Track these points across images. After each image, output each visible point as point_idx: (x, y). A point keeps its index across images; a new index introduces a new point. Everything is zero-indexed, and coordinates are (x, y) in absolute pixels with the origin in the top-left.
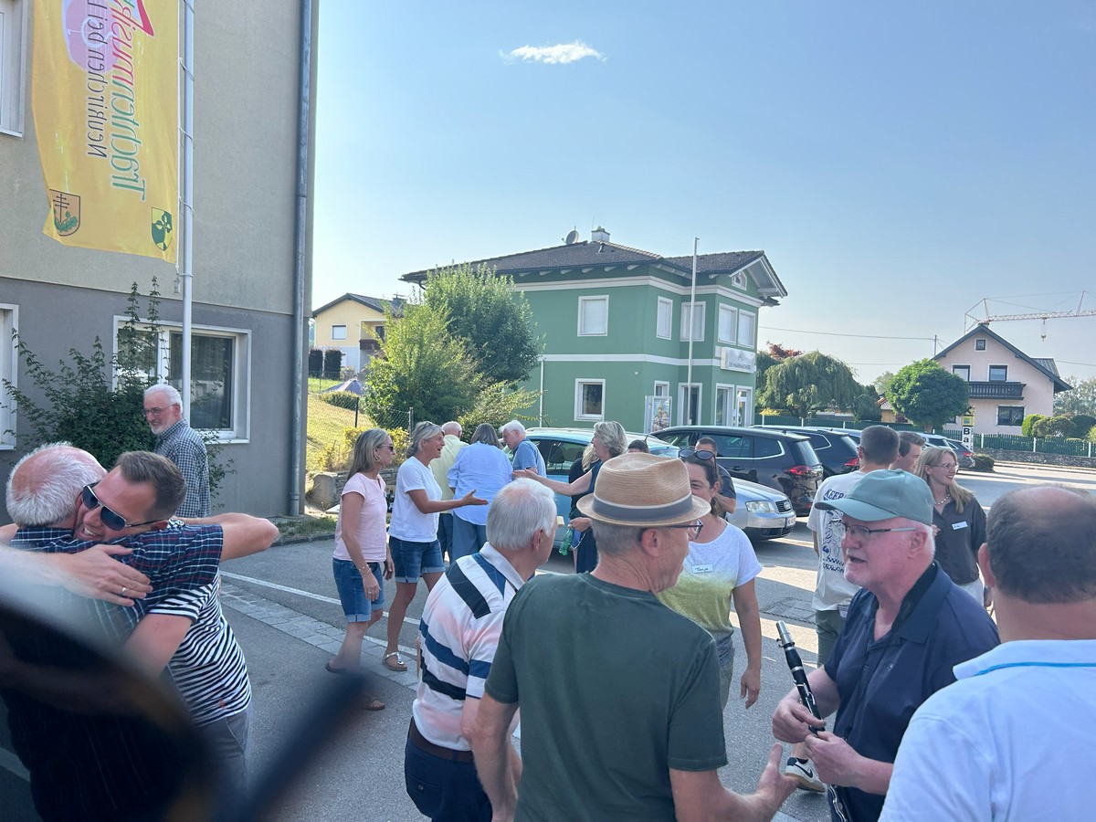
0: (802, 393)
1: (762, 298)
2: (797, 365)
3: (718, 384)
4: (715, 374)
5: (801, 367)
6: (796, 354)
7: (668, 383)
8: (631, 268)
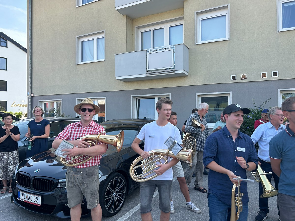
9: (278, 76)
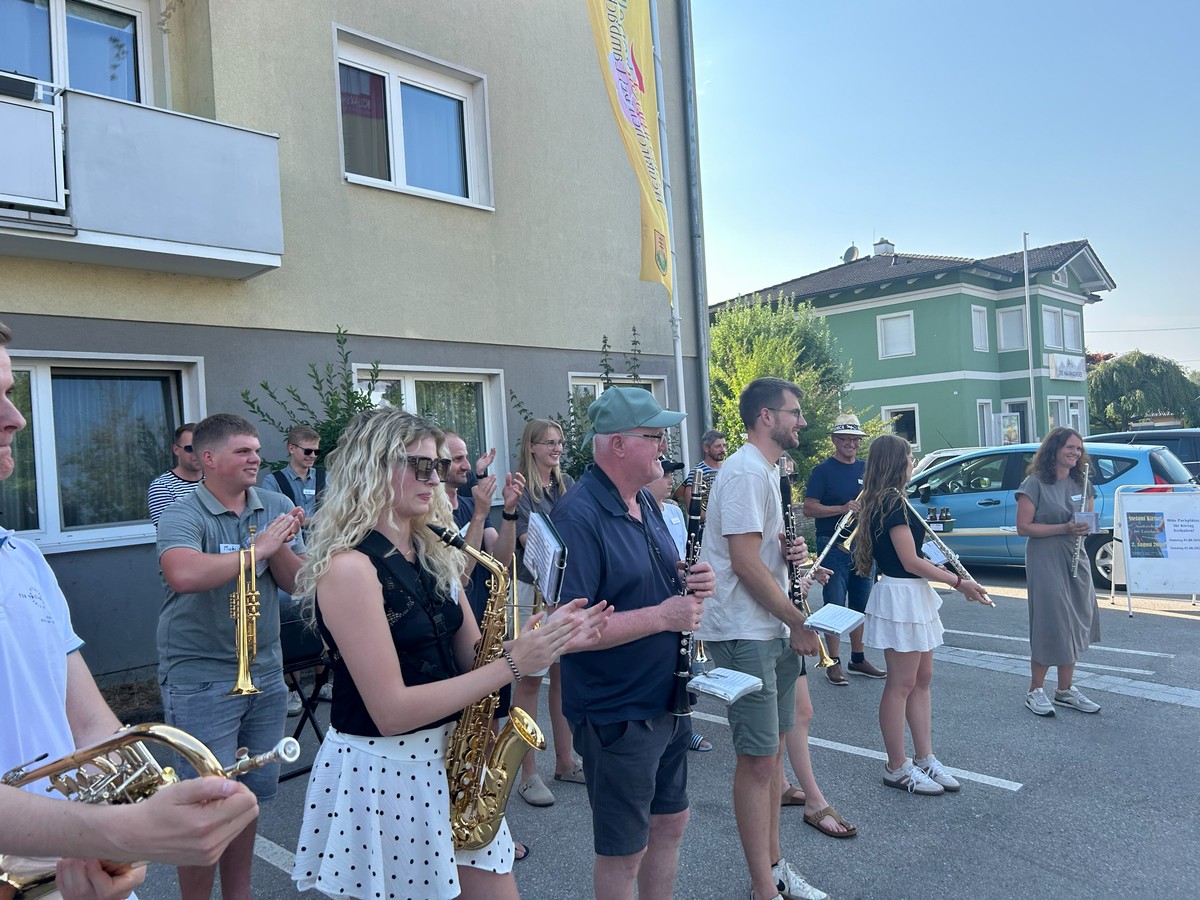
0: (1125, 401)
1: (1084, 294)
2: (1114, 369)
3: (1049, 397)
4: (1045, 385)
5: (1119, 372)
6: (1107, 357)
7: (990, 401)
8: (938, 277)
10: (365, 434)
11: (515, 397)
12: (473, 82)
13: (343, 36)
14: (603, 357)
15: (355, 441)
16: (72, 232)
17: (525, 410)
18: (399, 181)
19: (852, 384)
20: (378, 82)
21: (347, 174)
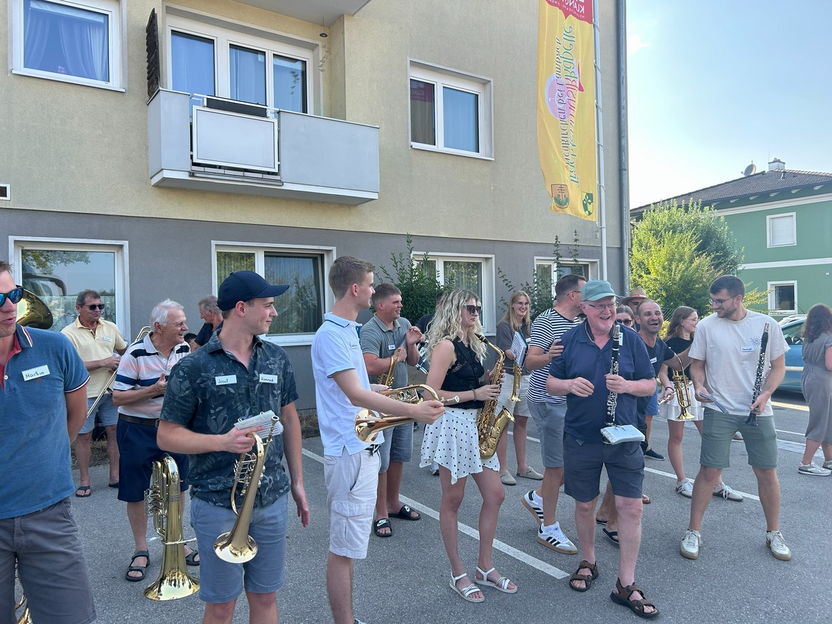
8: (817, 188)
9: (8, 198)
10: (450, 298)
11: (501, 271)
12: (485, 83)
13: (413, 64)
14: (556, 248)
15: (446, 301)
16: (281, 184)
17: (506, 280)
18: (440, 146)
19: (744, 265)
20: (430, 88)
21: (413, 143)
